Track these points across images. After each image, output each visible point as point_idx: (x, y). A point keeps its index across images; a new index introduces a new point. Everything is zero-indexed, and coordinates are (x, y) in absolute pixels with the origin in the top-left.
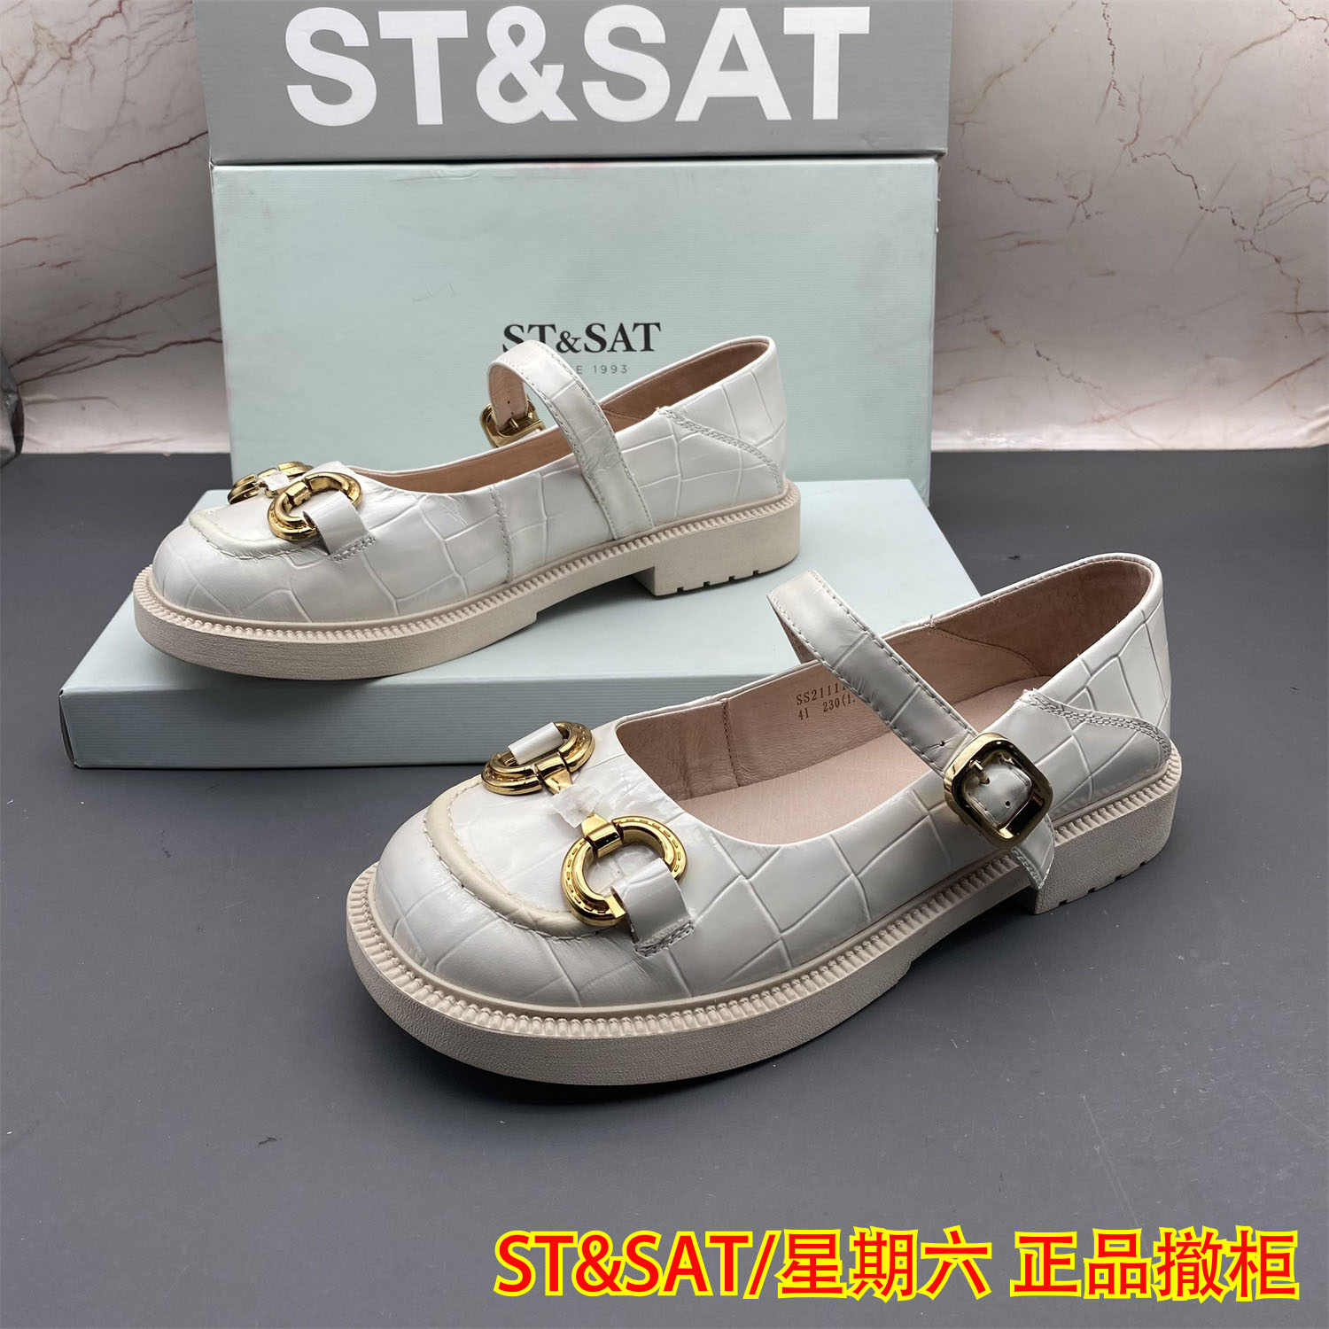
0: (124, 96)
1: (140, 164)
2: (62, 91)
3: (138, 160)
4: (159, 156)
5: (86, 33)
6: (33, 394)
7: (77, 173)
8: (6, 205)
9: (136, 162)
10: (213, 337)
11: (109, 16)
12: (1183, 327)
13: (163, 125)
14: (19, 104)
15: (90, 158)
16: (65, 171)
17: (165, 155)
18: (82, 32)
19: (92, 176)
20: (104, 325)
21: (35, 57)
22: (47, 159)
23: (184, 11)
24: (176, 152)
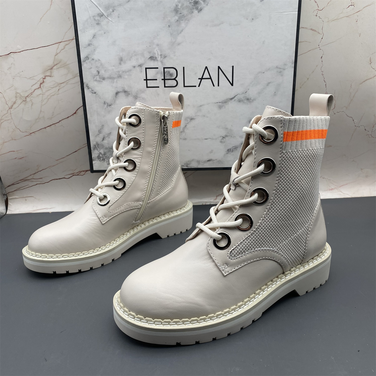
0: (41, 110)
1: (45, 129)
2: (23, 110)
4: (50, 126)
6: (12, 196)
7: (27, 132)
8: (6, 142)
9: (44, 128)
10: (65, 177)
11: (37, 89)
12: (354, 161)
13: (52, 118)
14: (11, 114)
15: (30, 128)
16: (23, 132)
17: (52, 126)
18: (30, 93)
19: (31, 133)
20: (33, 175)
21: (16, 101)
22: (18, 129)
23: (58, 86)
24: (55, 125)
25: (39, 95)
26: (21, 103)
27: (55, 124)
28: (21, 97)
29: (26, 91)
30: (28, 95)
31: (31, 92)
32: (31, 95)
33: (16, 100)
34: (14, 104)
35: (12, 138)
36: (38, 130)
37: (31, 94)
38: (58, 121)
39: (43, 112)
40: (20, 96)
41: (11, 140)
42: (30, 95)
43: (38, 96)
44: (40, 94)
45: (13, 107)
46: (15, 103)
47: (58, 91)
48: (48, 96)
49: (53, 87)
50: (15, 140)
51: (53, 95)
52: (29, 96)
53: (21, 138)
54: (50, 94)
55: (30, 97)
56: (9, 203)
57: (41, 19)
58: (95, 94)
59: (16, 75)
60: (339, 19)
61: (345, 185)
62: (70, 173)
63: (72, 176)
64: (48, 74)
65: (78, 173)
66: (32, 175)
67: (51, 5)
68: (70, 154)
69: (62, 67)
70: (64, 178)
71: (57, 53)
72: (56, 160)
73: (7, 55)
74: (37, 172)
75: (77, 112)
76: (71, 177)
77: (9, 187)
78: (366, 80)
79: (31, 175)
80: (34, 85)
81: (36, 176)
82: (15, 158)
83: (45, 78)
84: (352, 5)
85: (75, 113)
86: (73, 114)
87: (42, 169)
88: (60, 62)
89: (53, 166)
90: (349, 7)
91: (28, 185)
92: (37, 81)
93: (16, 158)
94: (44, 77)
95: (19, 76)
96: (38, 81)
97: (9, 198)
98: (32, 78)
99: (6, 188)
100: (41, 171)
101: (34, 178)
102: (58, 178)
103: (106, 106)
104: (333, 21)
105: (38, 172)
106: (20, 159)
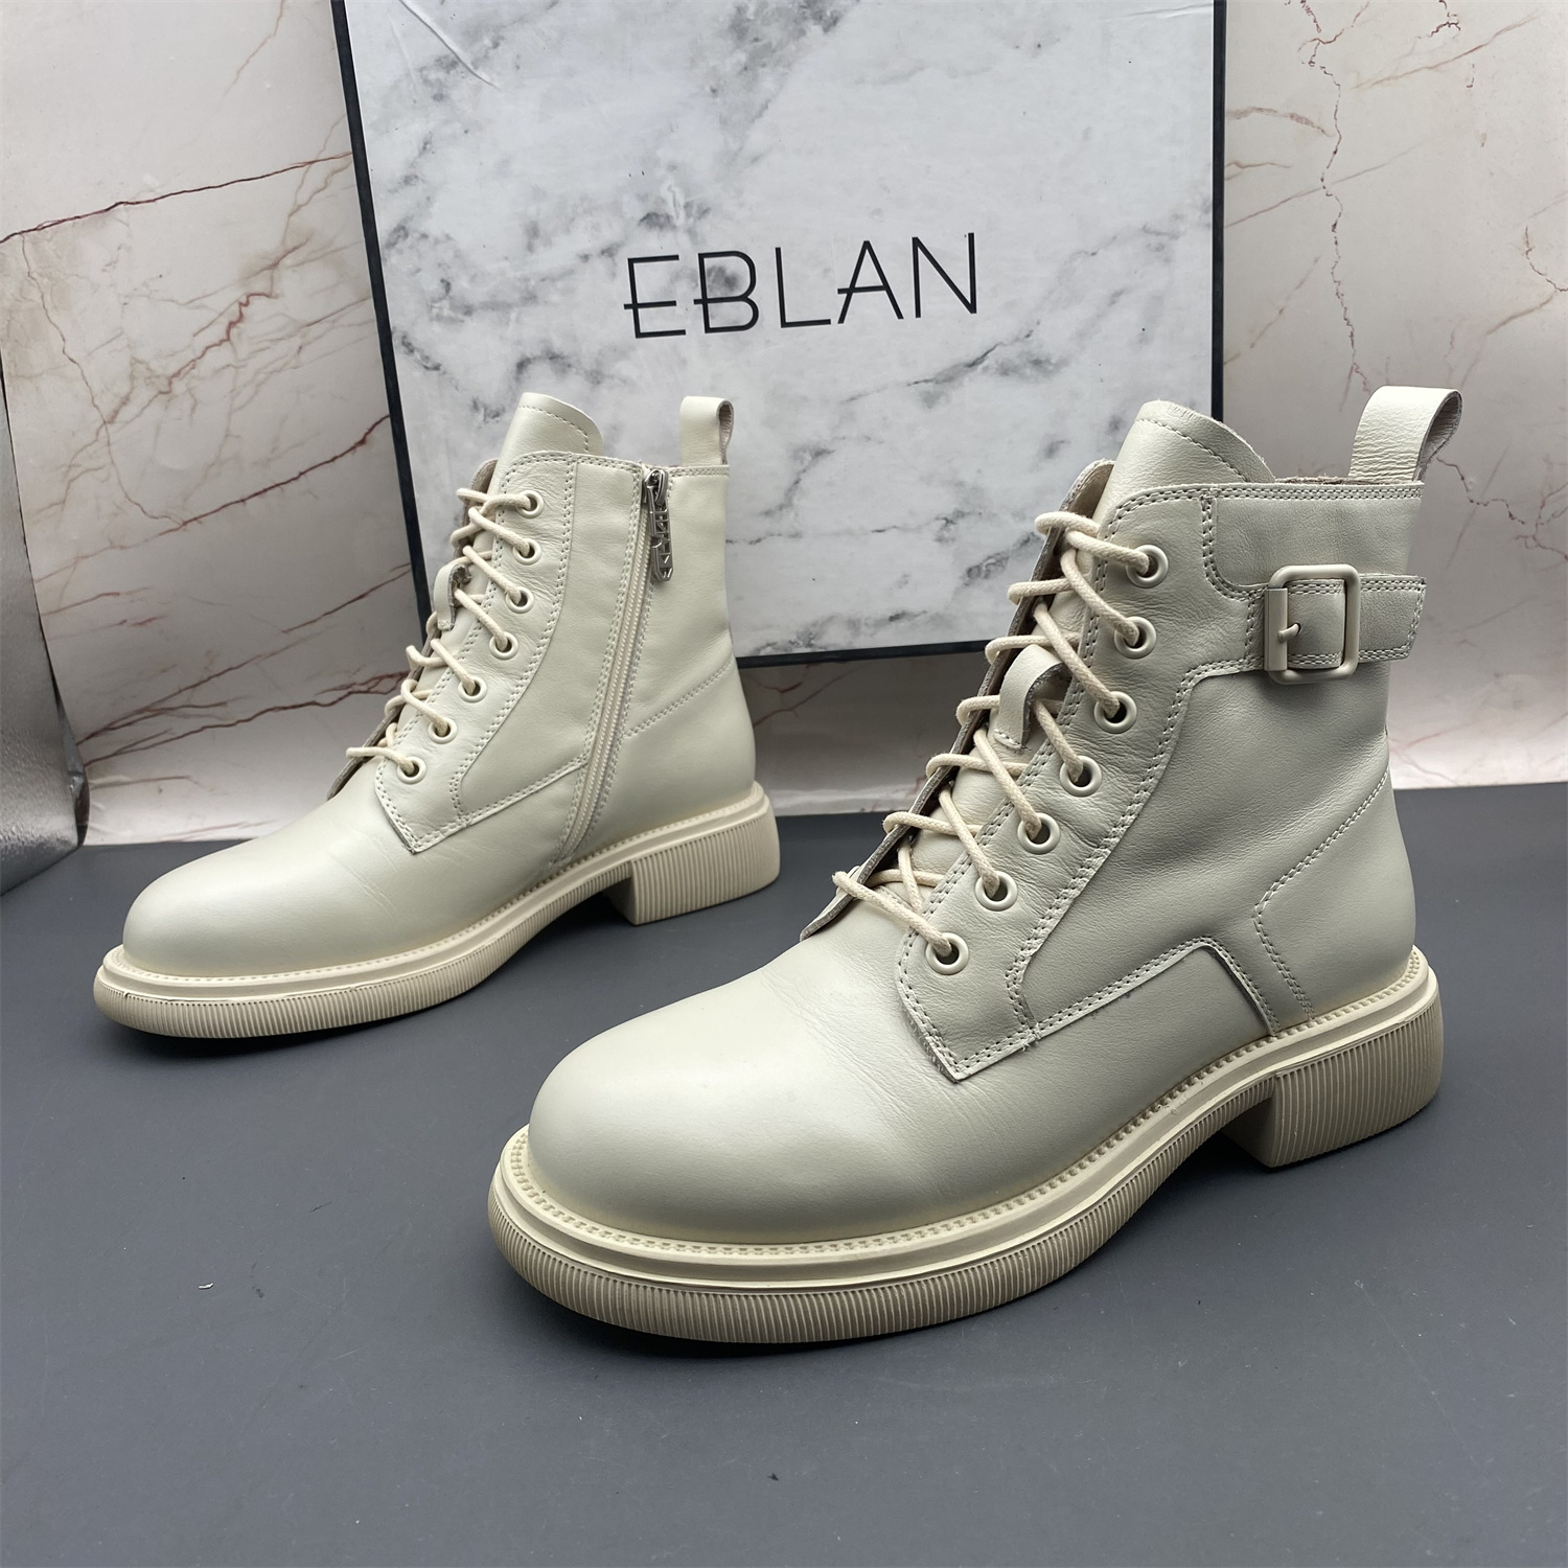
0: (228, 430)
1: (240, 504)
2: (159, 428)
3: (238, 499)
4: (263, 495)
5: (187, 365)
6: (102, 776)
7: (170, 518)
8: (86, 557)
9: (237, 502)
10: (318, 701)
11: (216, 345)
12: (1465, 641)
13: (269, 460)
14: (109, 444)
15: (185, 500)
16: (157, 515)
17: (269, 492)
18: (184, 364)
19: (186, 519)
20: (190, 691)
21: (131, 393)
22: (136, 504)
23: (299, 334)
24: (282, 490)
25: (223, 368)
26: (150, 401)
27: (282, 486)
28: (149, 378)
29: (172, 355)
30: (179, 367)
31: (189, 360)
32: (194, 371)
33: (132, 388)
34: (124, 408)
35: (111, 543)
36: (216, 508)
37: (193, 363)
38: (295, 475)
39: (238, 437)
40: (148, 375)
41: (106, 549)
42: (187, 368)
43: (217, 372)
44: (228, 366)
45: (118, 419)
46: (125, 401)
47: (299, 352)
48: (257, 372)
49: (280, 339)
50: (122, 548)
51: (279, 371)
52: (182, 373)
53: (147, 541)
54: (265, 368)
55: (188, 376)
56: (92, 802)
57: (239, 72)
58: (435, 373)
59: (135, 290)
60: (1401, 77)
61: (1429, 737)
62: (337, 684)
63: (346, 696)
64: (259, 285)
65: (371, 684)
66: (187, 689)
67: (279, 19)
68: (340, 608)
69: (313, 260)
70: (314, 703)
71: (300, 202)
72: (284, 632)
73: (101, 212)
74: (205, 677)
75: (368, 437)
76: (341, 699)
77: (92, 740)
78: (1511, 318)
79: (180, 691)
80: (203, 329)
81: (202, 696)
82: (120, 619)
83: (247, 304)
84: (1449, 24)
85: (362, 442)
86: (352, 444)
87: (226, 668)
88: (308, 240)
89: (273, 654)
90: (1440, 30)
91: (171, 729)
92: (213, 315)
93: (122, 623)
94: (244, 300)
95: (148, 297)
96: (221, 315)
97: (94, 782)
98: (197, 302)
99: (83, 744)
100: (222, 676)
101: (196, 704)
102: (287, 705)
103: (480, 416)
104: (1377, 83)
105: (210, 678)
106: (141, 624)
